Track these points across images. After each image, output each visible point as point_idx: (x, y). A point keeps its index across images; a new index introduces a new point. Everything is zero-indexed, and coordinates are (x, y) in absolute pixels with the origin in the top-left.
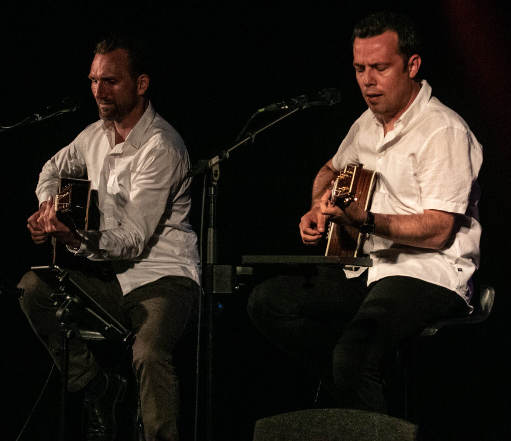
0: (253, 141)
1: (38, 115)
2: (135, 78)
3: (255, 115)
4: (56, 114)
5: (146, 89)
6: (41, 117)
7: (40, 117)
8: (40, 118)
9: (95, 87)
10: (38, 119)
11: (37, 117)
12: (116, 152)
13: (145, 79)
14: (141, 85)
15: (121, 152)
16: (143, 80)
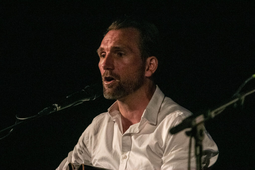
0: (243, 102)
1: (56, 105)
2: (144, 58)
3: (249, 79)
4: (75, 104)
5: (153, 72)
6: (60, 107)
7: (58, 106)
8: (59, 108)
9: (102, 63)
10: (57, 108)
11: (56, 107)
12: (132, 132)
13: (154, 61)
14: (149, 67)
15: (138, 132)
16: (152, 63)
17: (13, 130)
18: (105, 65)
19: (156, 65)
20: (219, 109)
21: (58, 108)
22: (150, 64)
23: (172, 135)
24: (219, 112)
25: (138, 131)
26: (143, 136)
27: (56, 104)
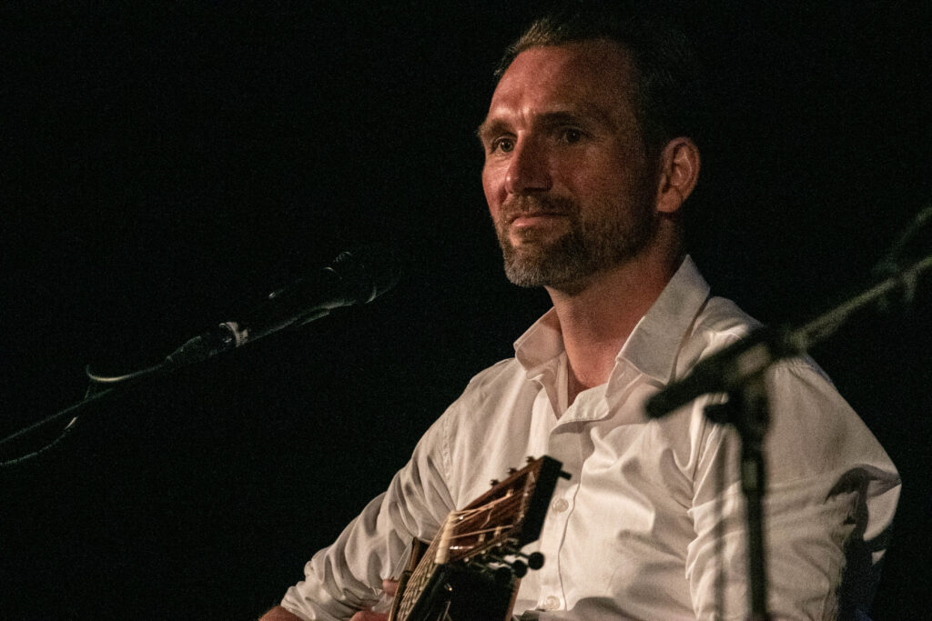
1: (233, 326)
4: (302, 319)
5: (686, 195)
6: (245, 333)
7: (240, 330)
8: (241, 337)
10: (234, 338)
11: (232, 332)
12: (585, 416)
13: (684, 157)
14: (668, 179)
15: (606, 414)
16: (677, 161)
17: (76, 421)
18: (516, 178)
19: (694, 169)
20: (822, 320)
21: (237, 336)
22: (674, 165)
23: (712, 427)
24: (826, 332)
25: (605, 412)
26: (624, 430)
27: (232, 321)
